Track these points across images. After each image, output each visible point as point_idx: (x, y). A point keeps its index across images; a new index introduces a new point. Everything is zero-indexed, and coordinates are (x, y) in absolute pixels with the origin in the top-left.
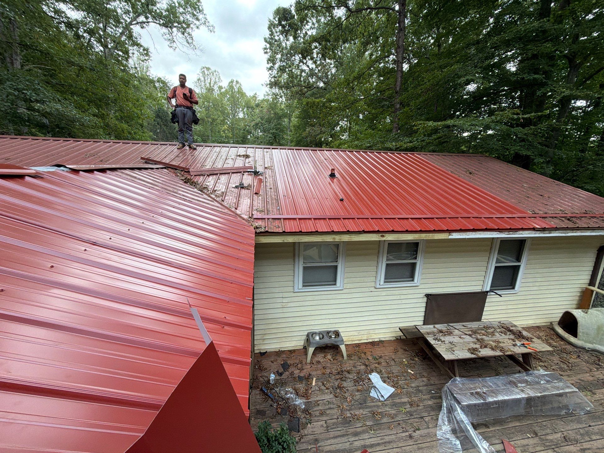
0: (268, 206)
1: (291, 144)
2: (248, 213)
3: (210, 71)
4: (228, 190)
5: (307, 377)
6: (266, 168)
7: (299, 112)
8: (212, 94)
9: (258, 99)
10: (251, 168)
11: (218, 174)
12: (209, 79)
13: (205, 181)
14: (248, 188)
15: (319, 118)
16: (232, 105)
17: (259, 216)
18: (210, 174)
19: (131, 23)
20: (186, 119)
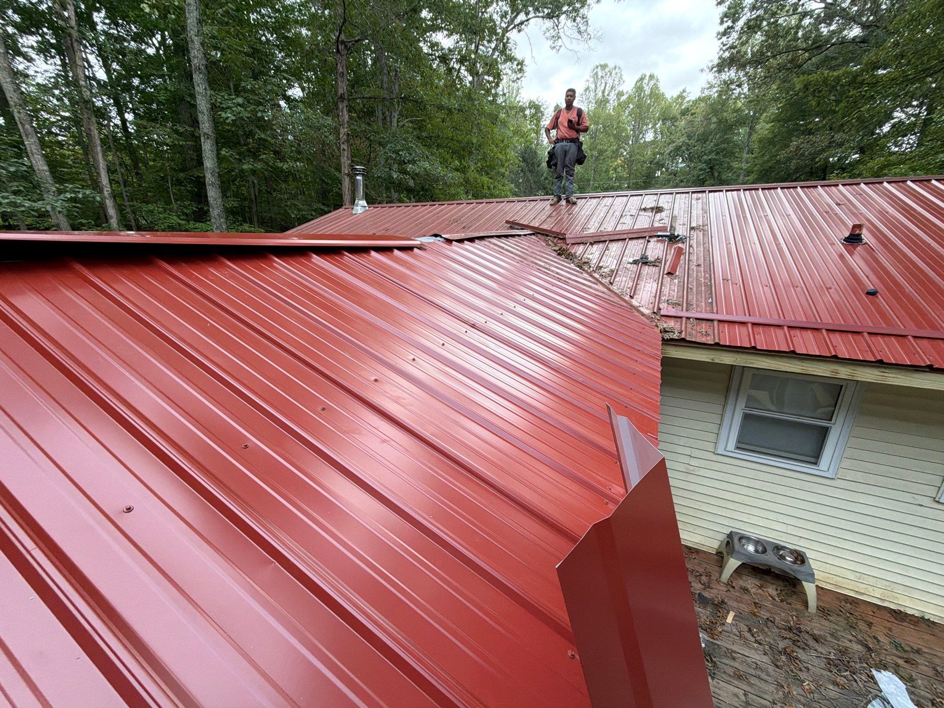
0: (690, 297)
1: (747, 178)
2: (651, 306)
3: (607, 70)
4: (621, 267)
5: (716, 603)
6: (692, 228)
7: (778, 109)
8: (604, 108)
9: (687, 99)
10: (664, 229)
11: (606, 241)
12: (603, 84)
13: (587, 252)
14: (656, 263)
15: (834, 112)
16: (635, 121)
17: (672, 312)
18: (595, 242)
19: (506, 30)
20: (567, 159)
